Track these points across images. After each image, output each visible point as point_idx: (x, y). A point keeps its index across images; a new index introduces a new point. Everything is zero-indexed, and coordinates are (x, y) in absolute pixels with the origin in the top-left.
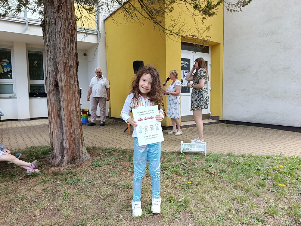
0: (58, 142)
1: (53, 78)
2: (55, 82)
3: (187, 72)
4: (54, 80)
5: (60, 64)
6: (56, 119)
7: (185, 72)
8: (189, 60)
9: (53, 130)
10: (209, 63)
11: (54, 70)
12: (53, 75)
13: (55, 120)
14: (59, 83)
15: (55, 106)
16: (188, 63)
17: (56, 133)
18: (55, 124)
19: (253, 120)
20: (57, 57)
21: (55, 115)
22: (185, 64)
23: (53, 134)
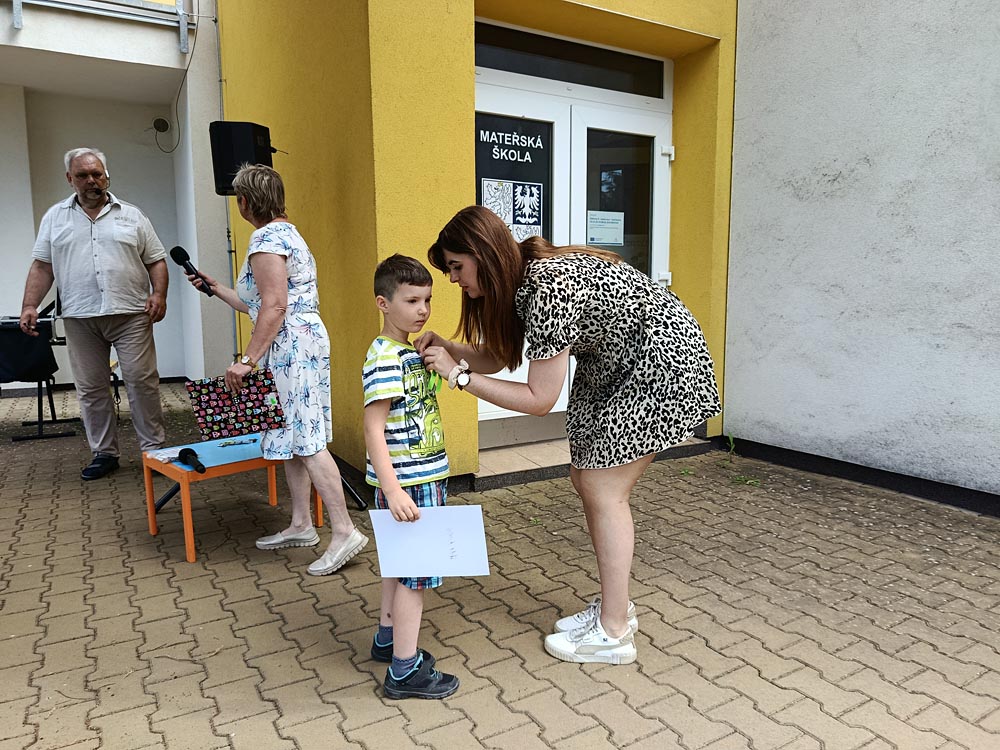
3: (534, 190)
7: (523, 193)
8: (544, 129)
10: (663, 147)
16: (539, 144)
19: (877, 455)
22: (523, 151)
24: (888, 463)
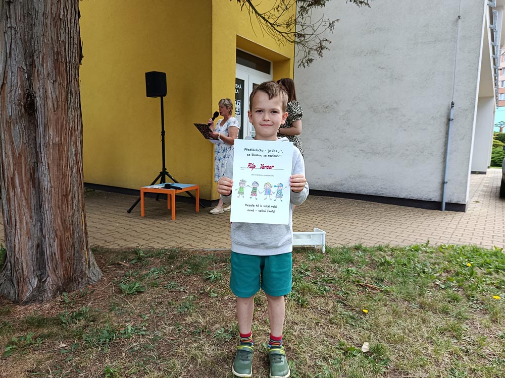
0: (30, 243)
1: (22, 86)
2: (27, 99)
3: (239, 103)
4: (24, 94)
5: (44, 55)
6: (25, 189)
7: (236, 104)
9: (17, 217)
11: (25, 68)
12: (22, 81)
13: (23, 191)
14: (39, 101)
15: (23, 158)
16: (241, 87)
17: (25, 224)
18: (23, 202)
19: (339, 188)
20: (35, 35)
21: (24, 179)
23: (18, 227)
24: (342, 190)
